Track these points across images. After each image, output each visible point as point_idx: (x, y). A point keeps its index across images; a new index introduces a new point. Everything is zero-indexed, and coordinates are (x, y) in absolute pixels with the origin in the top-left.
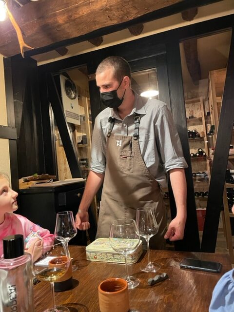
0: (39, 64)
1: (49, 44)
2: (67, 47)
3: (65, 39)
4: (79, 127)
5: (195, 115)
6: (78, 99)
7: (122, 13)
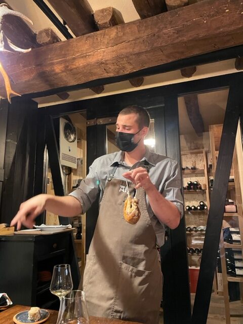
0: (40, 106)
1: (47, 90)
2: (69, 93)
3: (62, 86)
4: (76, 170)
5: (197, 167)
6: (78, 142)
7: (118, 67)
